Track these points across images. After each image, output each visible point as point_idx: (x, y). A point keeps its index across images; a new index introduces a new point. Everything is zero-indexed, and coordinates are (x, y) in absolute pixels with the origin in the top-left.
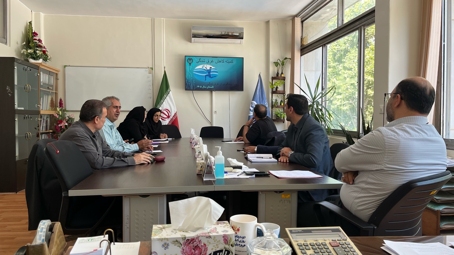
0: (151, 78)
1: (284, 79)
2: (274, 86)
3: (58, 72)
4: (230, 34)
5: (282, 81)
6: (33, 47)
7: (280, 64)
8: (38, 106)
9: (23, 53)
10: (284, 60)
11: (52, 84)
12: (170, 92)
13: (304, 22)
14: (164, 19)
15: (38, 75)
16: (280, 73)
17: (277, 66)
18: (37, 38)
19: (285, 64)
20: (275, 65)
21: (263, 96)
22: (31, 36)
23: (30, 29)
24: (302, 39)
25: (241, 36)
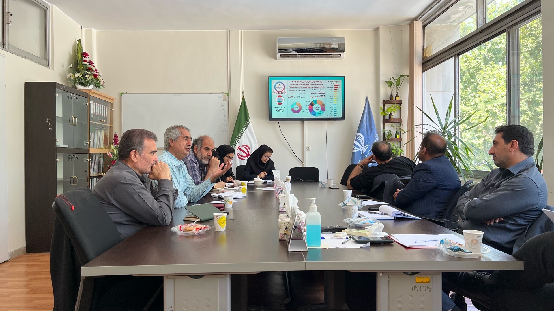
0: (226, 107)
1: (400, 103)
2: (387, 112)
3: (113, 101)
4: (327, 46)
5: (398, 106)
6: (82, 70)
7: (395, 83)
8: (87, 143)
9: (70, 78)
10: (400, 78)
11: (106, 116)
12: (250, 123)
13: (426, 27)
14: (242, 30)
15: (87, 105)
16: (394, 95)
17: (390, 86)
18: (88, 59)
19: (401, 83)
20: (388, 84)
21: (372, 126)
22: (80, 57)
23: (79, 49)
24: (423, 49)
25: (341, 49)
